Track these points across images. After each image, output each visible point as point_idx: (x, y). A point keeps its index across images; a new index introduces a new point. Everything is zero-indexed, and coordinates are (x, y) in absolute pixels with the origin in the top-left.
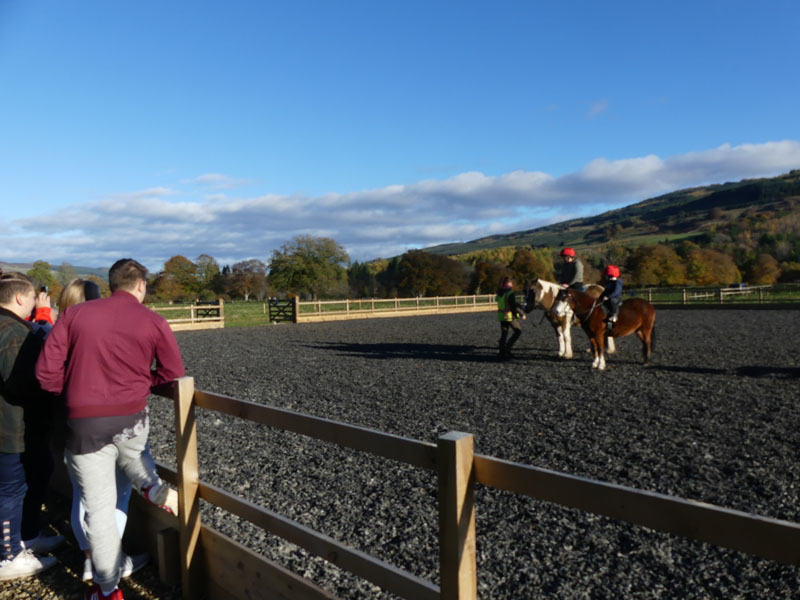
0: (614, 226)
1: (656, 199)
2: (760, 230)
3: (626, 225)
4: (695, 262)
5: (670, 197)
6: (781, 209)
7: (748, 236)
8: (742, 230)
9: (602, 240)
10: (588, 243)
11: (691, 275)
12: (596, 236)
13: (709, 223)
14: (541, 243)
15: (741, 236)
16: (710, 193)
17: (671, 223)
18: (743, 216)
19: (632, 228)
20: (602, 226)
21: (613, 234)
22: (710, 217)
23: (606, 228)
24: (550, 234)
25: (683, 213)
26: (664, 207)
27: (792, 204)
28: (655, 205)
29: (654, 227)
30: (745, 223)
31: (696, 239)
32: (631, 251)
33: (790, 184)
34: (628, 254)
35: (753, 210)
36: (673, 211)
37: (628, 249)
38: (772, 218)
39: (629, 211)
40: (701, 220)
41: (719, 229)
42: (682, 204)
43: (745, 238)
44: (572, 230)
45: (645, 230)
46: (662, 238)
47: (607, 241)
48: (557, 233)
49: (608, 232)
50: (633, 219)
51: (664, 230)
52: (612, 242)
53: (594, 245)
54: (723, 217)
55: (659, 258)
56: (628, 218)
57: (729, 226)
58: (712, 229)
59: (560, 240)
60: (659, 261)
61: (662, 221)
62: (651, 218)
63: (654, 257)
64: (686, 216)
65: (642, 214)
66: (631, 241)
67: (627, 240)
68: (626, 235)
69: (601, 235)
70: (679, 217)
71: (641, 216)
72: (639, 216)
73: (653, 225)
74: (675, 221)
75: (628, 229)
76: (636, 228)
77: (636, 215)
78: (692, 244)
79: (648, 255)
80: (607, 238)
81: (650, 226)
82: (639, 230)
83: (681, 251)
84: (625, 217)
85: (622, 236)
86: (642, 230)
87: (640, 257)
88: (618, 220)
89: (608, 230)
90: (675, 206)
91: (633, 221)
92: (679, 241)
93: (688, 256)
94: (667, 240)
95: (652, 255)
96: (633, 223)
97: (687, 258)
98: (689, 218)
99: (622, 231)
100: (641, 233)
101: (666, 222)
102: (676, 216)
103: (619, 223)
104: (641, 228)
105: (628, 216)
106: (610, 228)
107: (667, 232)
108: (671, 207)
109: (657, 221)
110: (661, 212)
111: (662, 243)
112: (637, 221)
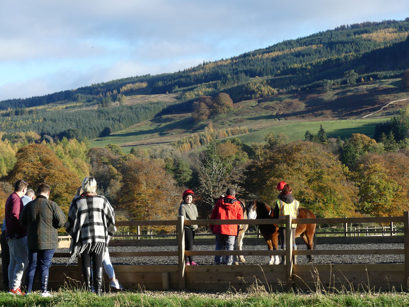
0: (215, 96)
1: (300, 42)
3: (241, 94)
4: (375, 178)
5: (328, 40)
9: (190, 126)
10: (162, 132)
11: (367, 205)
12: (178, 117)
14: (61, 128)
16: (405, 35)
17: (329, 95)
19: (253, 103)
20: (190, 96)
21: (213, 114)
23: (199, 99)
24: (78, 108)
25: (354, 75)
26: (316, 60)
28: (298, 55)
29: (296, 101)
31: (378, 132)
32: (250, 152)
34: (246, 160)
36: (333, 70)
37: (246, 149)
39: (245, 64)
40: (387, 91)
42: (352, 55)
44: (127, 101)
45: (278, 107)
46: (313, 125)
47: (202, 127)
48: (96, 108)
49: (204, 108)
50: (255, 83)
51: (315, 109)
52: (209, 132)
53: (175, 136)
55: (307, 169)
56: (245, 80)
59: (102, 123)
60: (307, 175)
61: (312, 90)
62: (291, 82)
63: (297, 166)
64: (359, 81)
65: (272, 74)
66: (250, 131)
67: (242, 128)
68: (239, 117)
69: (189, 115)
70: (344, 82)
71: (270, 77)
72: (265, 77)
73: (295, 97)
74: (337, 91)
75: (243, 104)
76: (259, 102)
77: (260, 75)
78: (370, 142)
79: (285, 161)
80: (201, 123)
81: (288, 100)
82: (267, 108)
83: (349, 154)
84: (238, 79)
85: (232, 118)
86: (273, 108)
87: (271, 166)
88: (224, 83)
89: (203, 105)
90: (338, 60)
91: (254, 88)
92: (345, 134)
93: (362, 165)
94: (322, 131)
95: (294, 161)
96: (253, 92)
97: (360, 171)
98: (365, 87)
99: (232, 109)
100: (270, 113)
101: (320, 92)
102: (339, 80)
103: (225, 91)
104: (270, 103)
105: (243, 75)
106: (208, 100)
107: (322, 114)
108: (330, 60)
109: (302, 89)
110: (309, 71)
111: (311, 136)
112: (263, 88)
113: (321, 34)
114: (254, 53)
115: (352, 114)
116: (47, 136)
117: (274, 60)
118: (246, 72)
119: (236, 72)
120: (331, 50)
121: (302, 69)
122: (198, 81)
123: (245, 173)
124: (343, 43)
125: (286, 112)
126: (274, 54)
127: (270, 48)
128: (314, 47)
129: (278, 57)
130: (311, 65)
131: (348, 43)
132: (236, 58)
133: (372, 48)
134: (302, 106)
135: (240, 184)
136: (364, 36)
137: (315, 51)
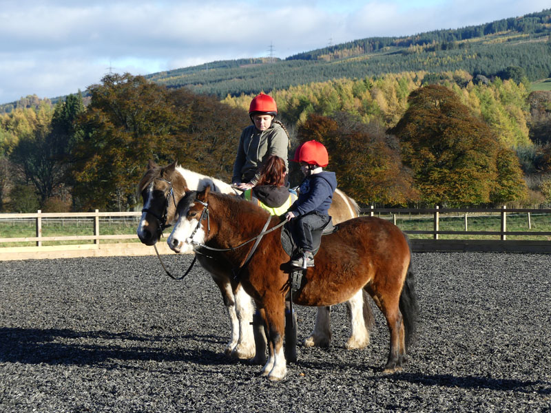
116: (481, 77)
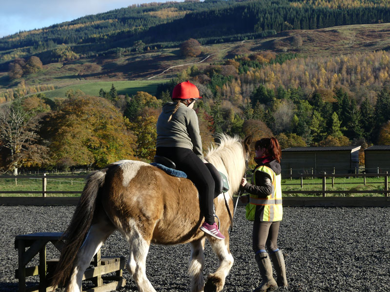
0: (27, 59)
1: (99, 16)
2: (254, 81)
3: (49, 58)
5: (122, 16)
6: (285, 49)
7: (237, 89)
8: (228, 80)
9: (6, 83)
11: (144, 151)
13: (181, 64)
15: (226, 88)
16: (183, 13)
17: (121, 60)
18: (230, 55)
19: (59, 65)
20: (7, 58)
21: (26, 73)
22: (182, 55)
23: (14, 61)
25: (141, 45)
26: (111, 32)
27: (301, 40)
28: (97, 27)
29: (94, 65)
30: (233, 68)
31: (157, 91)
32: (53, 105)
33: (297, 11)
34: (48, 110)
35: (245, 47)
36: (125, 40)
37: (48, 102)
38: (271, 63)
39: (54, 34)
40: (168, 58)
41: (194, 74)
42: (141, 28)
43: (232, 92)
45: (79, 69)
46: (106, 84)
47: (16, 84)
49: (18, 69)
50: (61, 49)
51: (110, 71)
52: (23, 87)
54: (202, 56)
55: (93, 120)
56: (53, 47)
57: (210, 71)
58: (185, 74)
60: (93, 125)
61: (108, 56)
62: (91, 49)
63: (85, 117)
64: (145, 49)
65: (75, 42)
66: (56, 88)
67: (49, 85)
68: (47, 77)
69: (6, 74)
70: (134, 50)
71: (74, 44)
72: (70, 45)
73: (93, 62)
74: (128, 57)
75: (51, 66)
76: (64, 64)
77: (66, 42)
78: (152, 99)
79: (75, 113)
80: (16, 80)
81: (88, 64)
82: (70, 69)
83: (132, 108)
84: (47, 45)
85: (41, 77)
86: (76, 70)
87: (63, 117)
88: (36, 48)
89: (18, 66)
90: (129, 32)
91: (60, 53)
92: (132, 92)
93: (141, 117)
94: (113, 89)
95: (83, 113)
96: (60, 56)
97: (138, 122)
98: (150, 54)
99: (42, 69)
100: (73, 74)
101: (114, 58)
102: (130, 48)
103: (37, 55)
104: (73, 66)
105: (51, 43)
106: (22, 62)
107: (115, 76)
108: (123, 32)
109: (100, 55)
110: (106, 40)
111: (105, 93)
112: (67, 54)
113: (116, 11)
114: (61, 25)
115: (139, 76)
117: (78, 30)
118: (54, 40)
119: (46, 40)
120: (124, 24)
121: (100, 39)
122: (15, 46)
123: (40, 123)
124: (134, 18)
125: (86, 73)
126: (77, 26)
127: (74, 21)
128: (111, 21)
129: (81, 28)
130: (108, 35)
131: (138, 18)
132: (46, 28)
133: (157, 23)
134: (99, 69)
135: (36, 132)
136: (151, 13)
137: (111, 24)
